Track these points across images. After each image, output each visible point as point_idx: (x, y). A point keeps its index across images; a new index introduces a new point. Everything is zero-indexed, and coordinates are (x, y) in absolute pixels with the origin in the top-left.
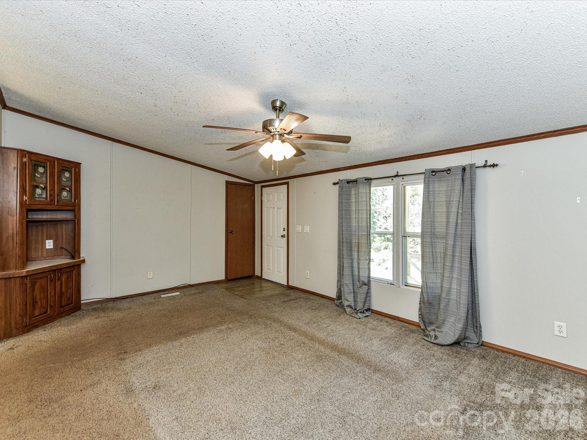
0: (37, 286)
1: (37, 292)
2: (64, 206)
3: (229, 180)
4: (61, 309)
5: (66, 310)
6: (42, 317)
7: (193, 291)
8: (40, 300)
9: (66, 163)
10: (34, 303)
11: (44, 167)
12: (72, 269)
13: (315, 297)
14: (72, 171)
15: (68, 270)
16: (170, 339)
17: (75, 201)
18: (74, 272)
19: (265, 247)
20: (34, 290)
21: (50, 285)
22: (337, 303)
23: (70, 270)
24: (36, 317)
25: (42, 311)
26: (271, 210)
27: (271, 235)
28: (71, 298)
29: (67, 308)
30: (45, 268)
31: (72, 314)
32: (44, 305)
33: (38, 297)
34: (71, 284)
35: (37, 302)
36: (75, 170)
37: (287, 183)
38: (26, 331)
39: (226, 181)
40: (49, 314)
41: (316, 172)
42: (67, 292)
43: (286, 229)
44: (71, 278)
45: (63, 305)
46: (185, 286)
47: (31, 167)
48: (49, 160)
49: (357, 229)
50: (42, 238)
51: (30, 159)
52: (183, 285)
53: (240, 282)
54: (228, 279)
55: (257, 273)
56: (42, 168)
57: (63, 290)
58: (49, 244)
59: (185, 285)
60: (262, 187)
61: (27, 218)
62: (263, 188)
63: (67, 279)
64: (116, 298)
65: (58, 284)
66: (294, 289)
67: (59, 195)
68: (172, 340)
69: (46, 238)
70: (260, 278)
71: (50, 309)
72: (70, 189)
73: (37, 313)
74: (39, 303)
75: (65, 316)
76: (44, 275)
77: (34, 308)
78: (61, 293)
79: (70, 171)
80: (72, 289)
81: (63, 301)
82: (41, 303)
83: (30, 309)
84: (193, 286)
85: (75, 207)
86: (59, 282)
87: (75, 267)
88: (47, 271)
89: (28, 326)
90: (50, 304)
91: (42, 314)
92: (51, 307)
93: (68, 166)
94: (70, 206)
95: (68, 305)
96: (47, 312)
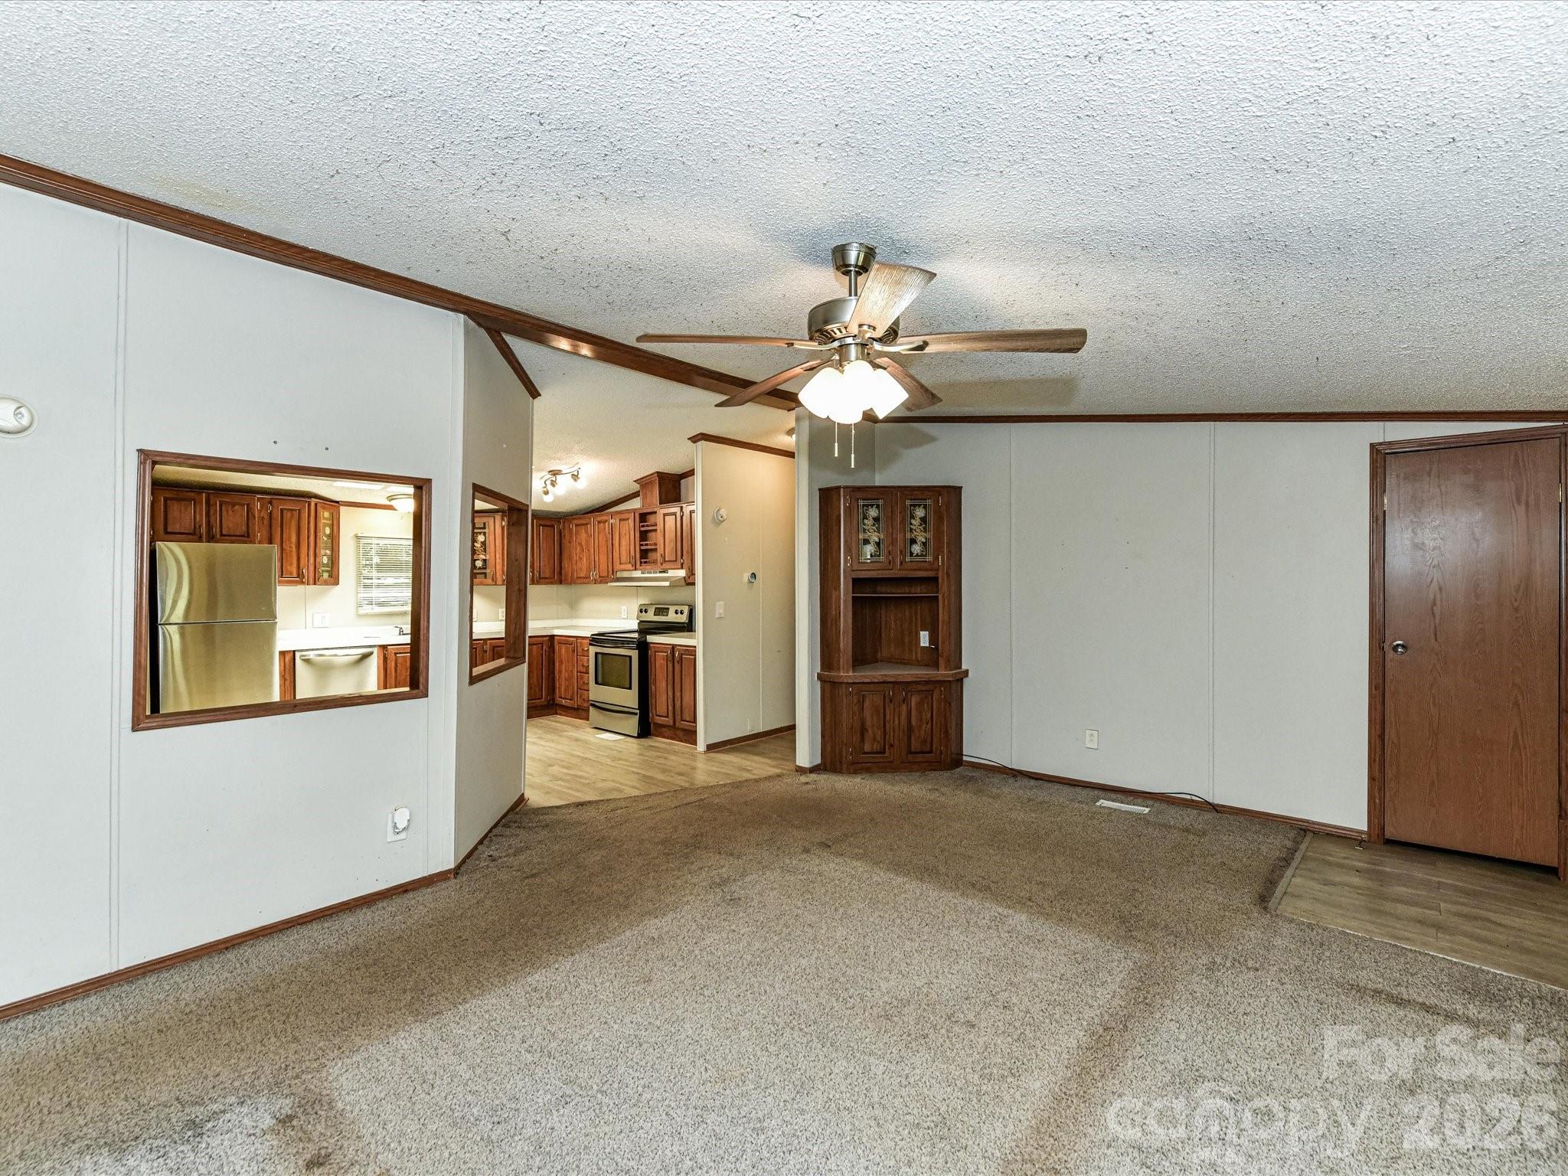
0: (867, 703)
1: (867, 714)
2: (914, 570)
4: (910, 757)
6: (874, 758)
8: (873, 728)
9: (916, 491)
10: (863, 730)
11: (877, 507)
12: (930, 687)
14: (929, 505)
15: (922, 687)
17: (936, 559)
18: (937, 693)
20: (862, 709)
21: (889, 706)
23: (925, 688)
24: (865, 753)
25: (875, 746)
28: (929, 742)
29: (920, 758)
30: (874, 676)
32: (878, 738)
33: (868, 723)
34: (929, 716)
35: (866, 730)
36: (937, 501)
38: (852, 770)
40: (888, 757)
42: (920, 727)
44: (928, 704)
45: (913, 749)
46: (1193, 801)
47: (856, 512)
48: (886, 494)
50: (916, 629)
51: (856, 499)
52: (1188, 797)
54: (1383, 839)
56: (874, 510)
57: (913, 723)
58: (924, 638)
59: (1194, 798)
61: (857, 592)
63: (920, 704)
64: (1021, 772)
65: (904, 710)
67: (905, 551)
69: (921, 626)
71: (889, 749)
72: (927, 539)
73: (867, 747)
74: (870, 732)
75: (916, 770)
76: (878, 687)
77: (863, 741)
78: (910, 726)
79: (924, 505)
80: (930, 725)
81: (913, 742)
82: (874, 734)
83: (856, 738)
84: (1217, 811)
85: (938, 570)
86: (904, 707)
87: (937, 685)
88: (881, 683)
89: (854, 763)
90: (889, 741)
91: (877, 753)
92: (892, 746)
93: (920, 497)
94: (926, 570)
95: (923, 752)
96: (884, 753)
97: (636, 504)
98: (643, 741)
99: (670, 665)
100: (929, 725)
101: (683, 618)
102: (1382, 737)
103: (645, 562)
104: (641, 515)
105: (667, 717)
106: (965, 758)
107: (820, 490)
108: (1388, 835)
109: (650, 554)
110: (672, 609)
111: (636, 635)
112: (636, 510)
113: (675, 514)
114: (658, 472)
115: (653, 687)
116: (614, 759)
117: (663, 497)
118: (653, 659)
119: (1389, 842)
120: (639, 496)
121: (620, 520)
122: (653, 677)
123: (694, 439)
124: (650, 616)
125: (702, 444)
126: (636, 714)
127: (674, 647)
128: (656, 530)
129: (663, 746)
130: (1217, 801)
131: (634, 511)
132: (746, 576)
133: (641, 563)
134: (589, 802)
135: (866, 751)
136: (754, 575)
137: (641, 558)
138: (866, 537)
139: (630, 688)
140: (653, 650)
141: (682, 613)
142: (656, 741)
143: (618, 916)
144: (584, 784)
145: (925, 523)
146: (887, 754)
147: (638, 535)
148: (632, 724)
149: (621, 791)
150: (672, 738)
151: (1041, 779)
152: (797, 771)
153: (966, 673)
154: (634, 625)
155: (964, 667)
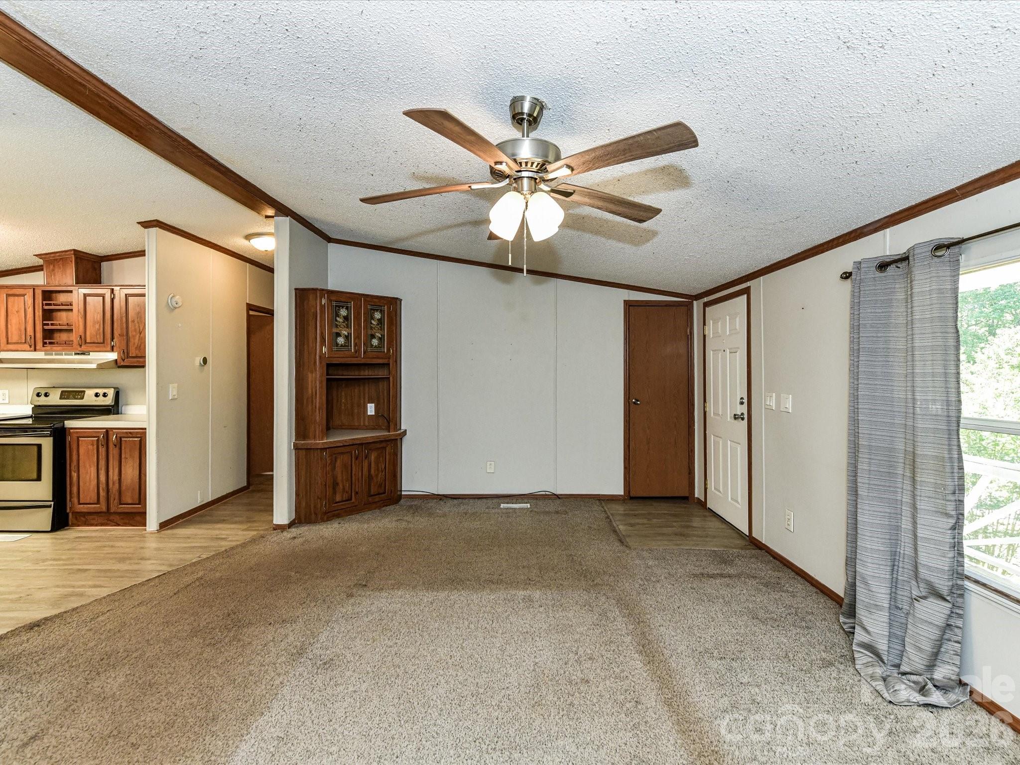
0: (339, 463)
1: (338, 471)
2: (374, 358)
3: (631, 299)
4: (370, 499)
5: (377, 500)
6: (344, 505)
7: (552, 506)
8: (342, 481)
9: (375, 300)
10: (335, 484)
11: (347, 308)
12: (383, 445)
13: (800, 586)
14: (384, 311)
15: (378, 446)
16: (430, 585)
17: (388, 350)
18: (388, 449)
19: (711, 439)
20: (334, 468)
21: (355, 463)
22: (845, 623)
23: (381, 446)
24: (336, 503)
25: (344, 496)
26: (720, 355)
27: (720, 413)
28: (383, 485)
29: (377, 499)
30: (345, 441)
31: (384, 508)
32: (347, 488)
33: (339, 479)
34: (383, 467)
35: (337, 484)
36: (389, 308)
37: (747, 291)
38: (325, 518)
39: (625, 301)
40: (353, 503)
41: (802, 252)
42: (377, 476)
43: (745, 401)
44: (383, 457)
45: (372, 493)
46: (546, 495)
47: (330, 311)
48: (353, 299)
49: (911, 411)
50: (364, 402)
51: (330, 300)
52: (544, 493)
53: (652, 505)
54: (630, 497)
55: (698, 493)
56: (344, 310)
57: (373, 472)
58: (371, 409)
59: (547, 493)
60: (706, 305)
61: (328, 375)
62: (707, 309)
63: (377, 458)
64: (444, 495)
65: (366, 464)
66: (760, 549)
67: (368, 343)
68: (433, 589)
69: (369, 400)
70: (703, 504)
71: (355, 495)
72: (382, 335)
73: (338, 498)
74: (341, 486)
75: (375, 509)
76: (348, 449)
77: (335, 493)
78: (370, 475)
79: (381, 310)
81: (372, 487)
82: (343, 486)
83: (329, 492)
84: (559, 498)
85: (389, 358)
86: (366, 461)
87: (388, 443)
88: (350, 445)
89: (326, 513)
90: (355, 490)
91: (345, 501)
92: (357, 493)
93: (379, 304)
94: (382, 358)
95: (379, 494)
96: (351, 499)
97: (38, 279)
98: (60, 534)
99: (102, 450)
100: (384, 473)
101: (109, 401)
102: (629, 446)
103: (50, 343)
104: (44, 292)
105: (98, 502)
106: (403, 493)
107: (296, 289)
108: (632, 495)
109: (57, 335)
110: (90, 393)
111: (30, 421)
112: (38, 286)
113: (103, 296)
114: (75, 250)
115: (75, 475)
116: (37, 561)
117: (81, 276)
118: (74, 446)
119: (632, 498)
120: (42, 270)
121: (8, 295)
122: (74, 463)
123: (146, 225)
124: (54, 399)
125: (154, 230)
126: (50, 506)
127: (108, 431)
128: (72, 310)
129: (94, 534)
130: (559, 492)
131: (34, 288)
132: (199, 360)
133: (44, 343)
134: (46, 619)
135: (337, 500)
136: (205, 361)
137: (44, 338)
138: (338, 331)
139: (39, 478)
140: (75, 436)
141: (105, 395)
142: (81, 531)
143: (213, 734)
144: (12, 601)
145: (381, 324)
146: (353, 500)
147: (39, 313)
148: (44, 518)
149: (81, 595)
150: (102, 525)
151: (459, 498)
152: (275, 529)
153: (405, 432)
154: (28, 410)
155: (403, 427)
